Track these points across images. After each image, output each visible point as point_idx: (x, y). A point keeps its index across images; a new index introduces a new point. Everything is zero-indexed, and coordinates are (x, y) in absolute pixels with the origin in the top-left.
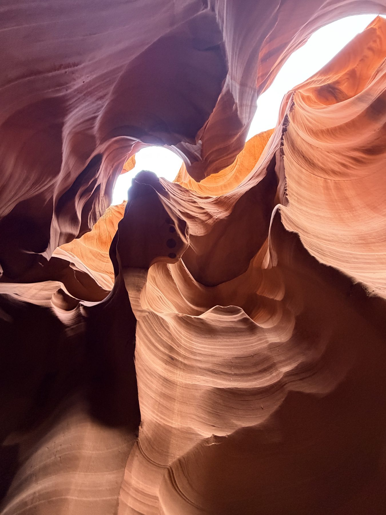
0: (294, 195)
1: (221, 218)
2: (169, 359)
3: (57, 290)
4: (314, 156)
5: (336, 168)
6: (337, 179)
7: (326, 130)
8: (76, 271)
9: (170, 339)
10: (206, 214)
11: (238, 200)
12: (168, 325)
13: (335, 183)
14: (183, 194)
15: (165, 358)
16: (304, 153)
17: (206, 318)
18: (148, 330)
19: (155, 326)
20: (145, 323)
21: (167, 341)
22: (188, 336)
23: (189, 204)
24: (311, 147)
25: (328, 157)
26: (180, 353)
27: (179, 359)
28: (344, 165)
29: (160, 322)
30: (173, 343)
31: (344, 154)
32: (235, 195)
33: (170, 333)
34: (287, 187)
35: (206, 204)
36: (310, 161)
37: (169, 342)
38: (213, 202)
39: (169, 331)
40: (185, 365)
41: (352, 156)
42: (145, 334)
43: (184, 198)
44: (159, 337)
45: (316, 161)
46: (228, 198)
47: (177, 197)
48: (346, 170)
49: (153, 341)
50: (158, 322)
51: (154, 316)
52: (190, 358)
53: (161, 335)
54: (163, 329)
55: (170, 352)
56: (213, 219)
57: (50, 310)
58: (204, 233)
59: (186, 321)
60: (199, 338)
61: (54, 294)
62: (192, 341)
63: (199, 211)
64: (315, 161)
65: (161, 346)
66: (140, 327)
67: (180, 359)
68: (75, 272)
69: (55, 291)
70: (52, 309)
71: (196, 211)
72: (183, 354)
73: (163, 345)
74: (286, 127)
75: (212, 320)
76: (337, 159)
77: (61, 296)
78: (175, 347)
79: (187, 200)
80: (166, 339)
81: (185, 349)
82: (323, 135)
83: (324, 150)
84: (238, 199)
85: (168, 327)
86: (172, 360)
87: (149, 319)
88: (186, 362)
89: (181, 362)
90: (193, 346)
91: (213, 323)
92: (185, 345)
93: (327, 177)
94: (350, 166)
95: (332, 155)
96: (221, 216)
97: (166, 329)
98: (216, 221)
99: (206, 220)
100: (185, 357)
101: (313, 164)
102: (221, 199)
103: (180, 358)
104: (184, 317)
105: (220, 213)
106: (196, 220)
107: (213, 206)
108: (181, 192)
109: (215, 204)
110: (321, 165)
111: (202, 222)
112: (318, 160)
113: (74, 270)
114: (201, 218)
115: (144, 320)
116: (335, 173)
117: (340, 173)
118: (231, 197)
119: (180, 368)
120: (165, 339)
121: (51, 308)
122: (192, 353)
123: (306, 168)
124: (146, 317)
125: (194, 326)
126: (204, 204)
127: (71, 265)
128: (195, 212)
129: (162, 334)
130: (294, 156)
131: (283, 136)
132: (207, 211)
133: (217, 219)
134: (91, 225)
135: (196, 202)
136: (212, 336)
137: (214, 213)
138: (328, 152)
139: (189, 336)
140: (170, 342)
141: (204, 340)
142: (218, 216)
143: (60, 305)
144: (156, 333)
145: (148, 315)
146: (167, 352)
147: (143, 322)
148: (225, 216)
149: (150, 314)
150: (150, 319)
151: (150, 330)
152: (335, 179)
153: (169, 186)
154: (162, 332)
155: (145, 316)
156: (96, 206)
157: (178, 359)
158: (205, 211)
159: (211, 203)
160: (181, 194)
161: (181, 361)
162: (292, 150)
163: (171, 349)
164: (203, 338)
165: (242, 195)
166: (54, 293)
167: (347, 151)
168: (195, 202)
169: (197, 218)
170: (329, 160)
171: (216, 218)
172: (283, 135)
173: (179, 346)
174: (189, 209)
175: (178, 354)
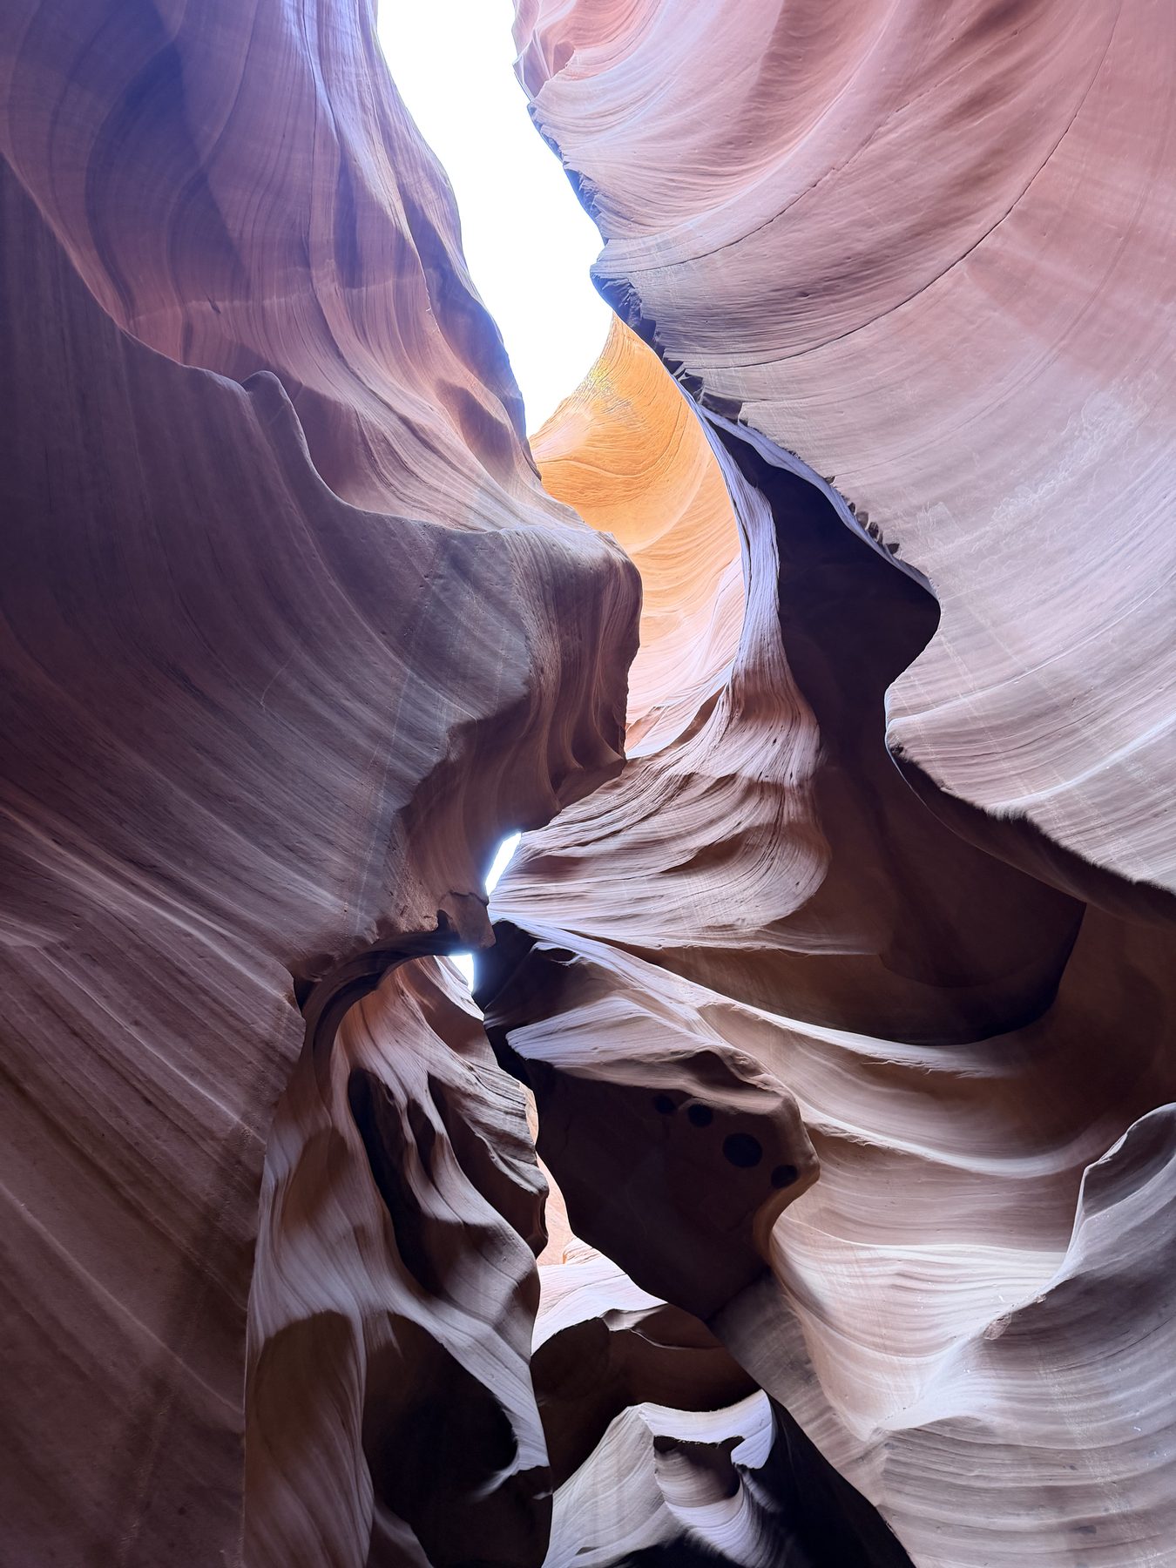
0: (919, 508)
1: (809, 769)
2: (1078, 1540)
3: (651, 1450)
4: (838, 236)
5: (962, 155)
6: (1011, 190)
7: (766, 69)
8: (637, 1326)
9: (1024, 1465)
10: (758, 792)
11: (788, 661)
12: (980, 1424)
13: (1023, 218)
14: (631, 794)
15: (1064, 1547)
16: (793, 280)
17: (1087, 1261)
18: (936, 1501)
19: (944, 1467)
20: (908, 1489)
21: (1021, 1480)
22: (1082, 1386)
23: (679, 807)
24: (790, 218)
25: (886, 158)
26: (1096, 1486)
27: (1106, 1510)
28: (976, 104)
29: (944, 1440)
30: (1046, 1472)
31: (925, 64)
32: (761, 649)
33: (1008, 1447)
34: (865, 515)
35: (722, 749)
36: (843, 270)
37: (1029, 1479)
38: (731, 719)
39: (1000, 1441)
40: (1144, 1517)
41: (964, 26)
42: (939, 1525)
43: (646, 801)
44: (986, 1490)
45: (865, 241)
46: (754, 672)
47: (629, 827)
48: (1002, 109)
49: (978, 1519)
50: (940, 1447)
51: (913, 1443)
52: (1144, 1475)
53: (985, 1478)
54: (975, 1452)
55: (1062, 1510)
56: (791, 790)
57: (689, 1540)
58: (818, 866)
59: (1031, 1332)
60: (1124, 1358)
61: (657, 1471)
62: (1107, 1393)
63: (728, 801)
64: (860, 247)
65: (1018, 1515)
66: (903, 1516)
67: (1114, 1508)
68: (638, 1332)
69: (651, 1460)
70: (692, 1536)
71: (720, 813)
72: (1109, 1479)
73: (1020, 1504)
74: (638, 313)
75: (1114, 1249)
76: (922, 120)
77: (676, 1460)
78: (1063, 1478)
79: (662, 798)
80: (1012, 1475)
81: (1106, 1453)
82: (782, 99)
83: (843, 159)
84: (785, 660)
85: (984, 1431)
86: (1091, 1535)
87: (905, 1464)
88: (1139, 1502)
89: (1125, 1517)
90: (1123, 1412)
91: (1122, 1261)
92: (1091, 1439)
93: (969, 233)
94: (1004, 74)
95: (890, 131)
96: (802, 763)
97: (985, 1446)
98: (807, 794)
99: (780, 814)
100: (1126, 1487)
101: (869, 263)
102: (740, 689)
103: (1109, 1504)
104: (1012, 1324)
105: (792, 750)
106: (751, 842)
107: (747, 735)
108: (618, 791)
109: (744, 717)
110: (895, 227)
111: (775, 831)
112: (869, 224)
113: (633, 1328)
114: (757, 824)
115: (895, 1485)
116: (976, 180)
117: (995, 153)
118: (762, 665)
119: (1136, 1542)
120: (1009, 1477)
121: (686, 1531)
122: (1135, 1450)
123: (860, 315)
124: (891, 1467)
125: (1070, 1325)
126: (718, 758)
127: (612, 1323)
128: (721, 818)
129: (986, 1472)
130: (776, 343)
131: (665, 355)
132: (750, 779)
133: (800, 786)
134: (530, 1176)
135: (691, 775)
136: (1160, 1315)
137: (771, 766)
138: (868, 140)
139: (1084, 1380)
140: (1034, 1477)
141: (1145, 1351)
142: (794, 767)
143: (698, 1492)
144: (964, 1488)
145: (894, 1458)
146: (1051, 1518)
147: (899, 1492)
148: (812, 751)
149: (893, 1447)
150: (909, 1461)
151: (941, 1497)
152: (1003, 205)
153: (572, 823)
154: (983, 1466)
155: (886, 1471)
156: (484, 1121)
157: (1104, 1514)
158: (745, 782)
159: (732, 726)
160: (627, 802)
161: (1118, 1515)
162: (745, 338)
163: (1055, 1496)
164: (1139, 1345)
165: (780, 636)
166: (654, 1470)
167: (925, 36)
168: (688, 780)
169: (747, 831)
170: (900, 165)
171: (795, 781)
172: (660, 351)
173: (1073, 1460)
174: (695, 826)
175: (1090, 1493)
